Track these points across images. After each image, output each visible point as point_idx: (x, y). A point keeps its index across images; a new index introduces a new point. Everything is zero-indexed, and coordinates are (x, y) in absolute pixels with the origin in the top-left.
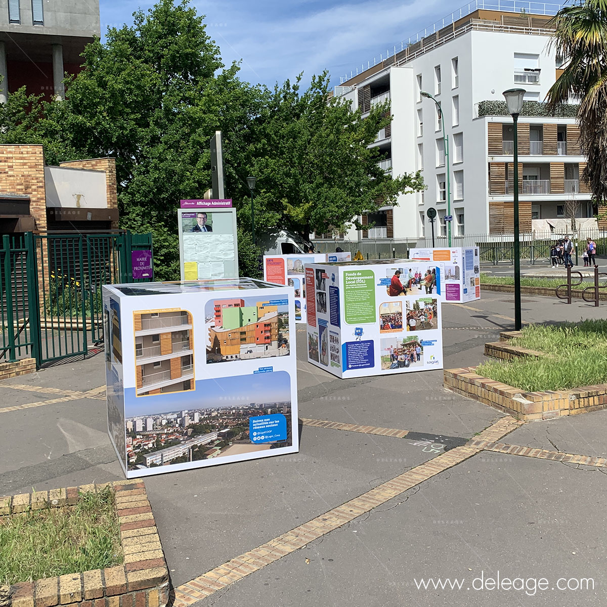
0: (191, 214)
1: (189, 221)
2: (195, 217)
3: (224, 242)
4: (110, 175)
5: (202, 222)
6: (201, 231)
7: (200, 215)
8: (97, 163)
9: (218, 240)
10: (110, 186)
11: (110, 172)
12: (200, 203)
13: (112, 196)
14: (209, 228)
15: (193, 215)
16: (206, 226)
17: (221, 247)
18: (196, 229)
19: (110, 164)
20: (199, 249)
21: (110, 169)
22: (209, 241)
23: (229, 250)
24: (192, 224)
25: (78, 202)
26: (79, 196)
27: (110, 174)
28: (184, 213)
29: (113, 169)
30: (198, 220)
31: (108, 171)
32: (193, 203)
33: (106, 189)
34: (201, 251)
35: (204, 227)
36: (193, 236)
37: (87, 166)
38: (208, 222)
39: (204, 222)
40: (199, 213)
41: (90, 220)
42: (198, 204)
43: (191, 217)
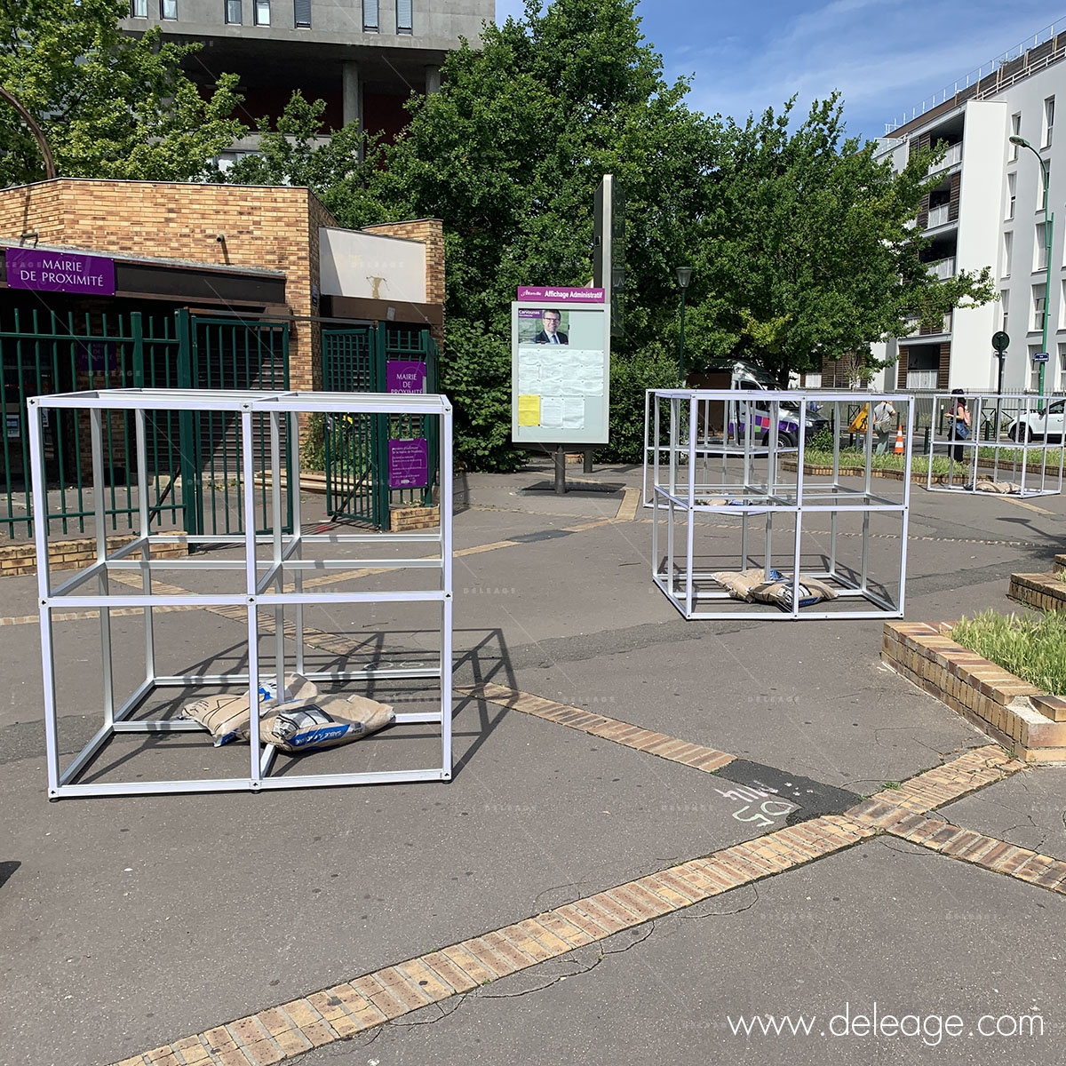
0: (533, 313)
1: (529, 324)
2: (540, 316)
3: (586, 364)
4: (432, 249)
5: (551, 326)
6: (549, 341)
7: (549, 315)
8: (414, 228)
9: (577, 360)
10: (431, 267)
11: (432, 243)
12: (551, 292)
13: (435, 284)
14: (563, 338)
15: (538, 313)
16: (558, 333)
17: (582, 372)
18: (541, 338)
19: (432, 230)
20: (545, 373)
21: (433, 238)
22: (561, 360)
23: (596, 378)
24: (534, 329)
25: (376, 291)
26: (377, 281)
27: (433, 246)
28: (523, 309)
29: (438, 239)
30: (546, 322)
31: (428, 242)
32: (538, 294)
33: (425, 272)
34: (547, 377)
35: (554, 336)
36: (536, 350)
37: (400, 232)
38: (562, 328)
39: (555, 327)
40: (547, 310)
41: (392, 320)
42: (547, 294)
43: (535, 316)
